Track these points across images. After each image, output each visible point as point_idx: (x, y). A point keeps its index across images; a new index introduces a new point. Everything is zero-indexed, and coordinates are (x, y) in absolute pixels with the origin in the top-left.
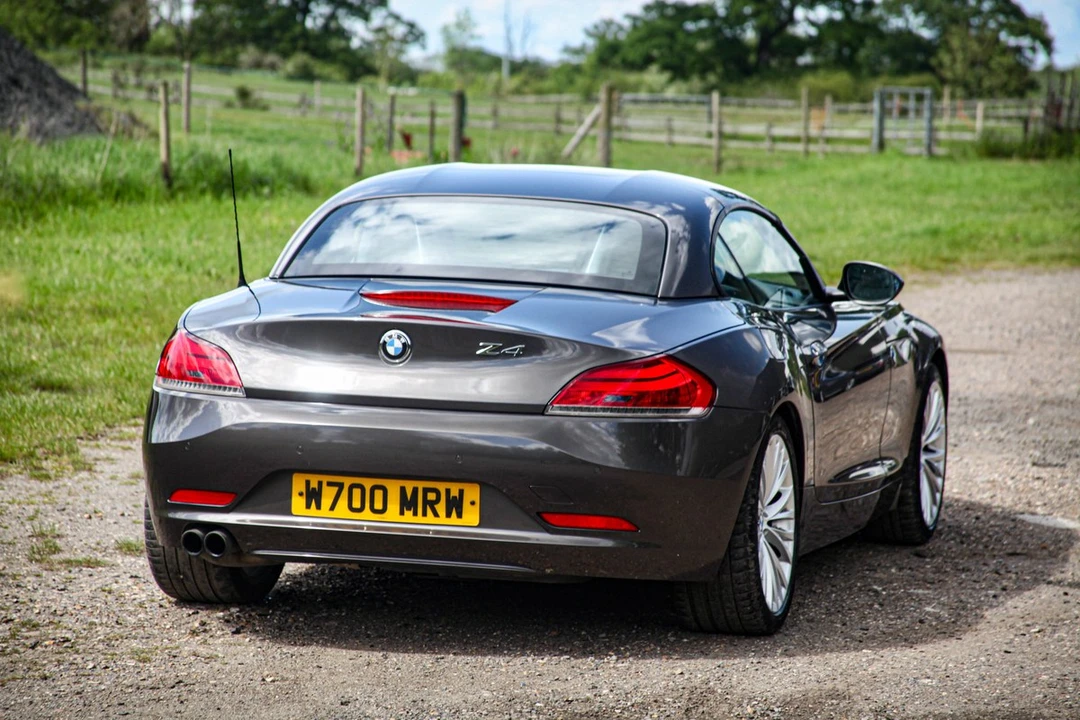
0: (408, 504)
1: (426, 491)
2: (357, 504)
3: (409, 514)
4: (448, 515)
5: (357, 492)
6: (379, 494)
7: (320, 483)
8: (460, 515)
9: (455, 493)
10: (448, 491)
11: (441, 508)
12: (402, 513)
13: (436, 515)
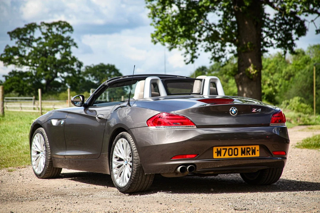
0: (243, 152)
1: (247, 148)
2: (230, 154)
3: (243, 155)
4: (252, 154)
5: (230, 150)
6: (236, 150)
7: (221, 149)
8: (255, 154)
9: (254, 148)
10: (252, 148)
11: (251, 152)
12: (242, 155)
13: (250, 155)
